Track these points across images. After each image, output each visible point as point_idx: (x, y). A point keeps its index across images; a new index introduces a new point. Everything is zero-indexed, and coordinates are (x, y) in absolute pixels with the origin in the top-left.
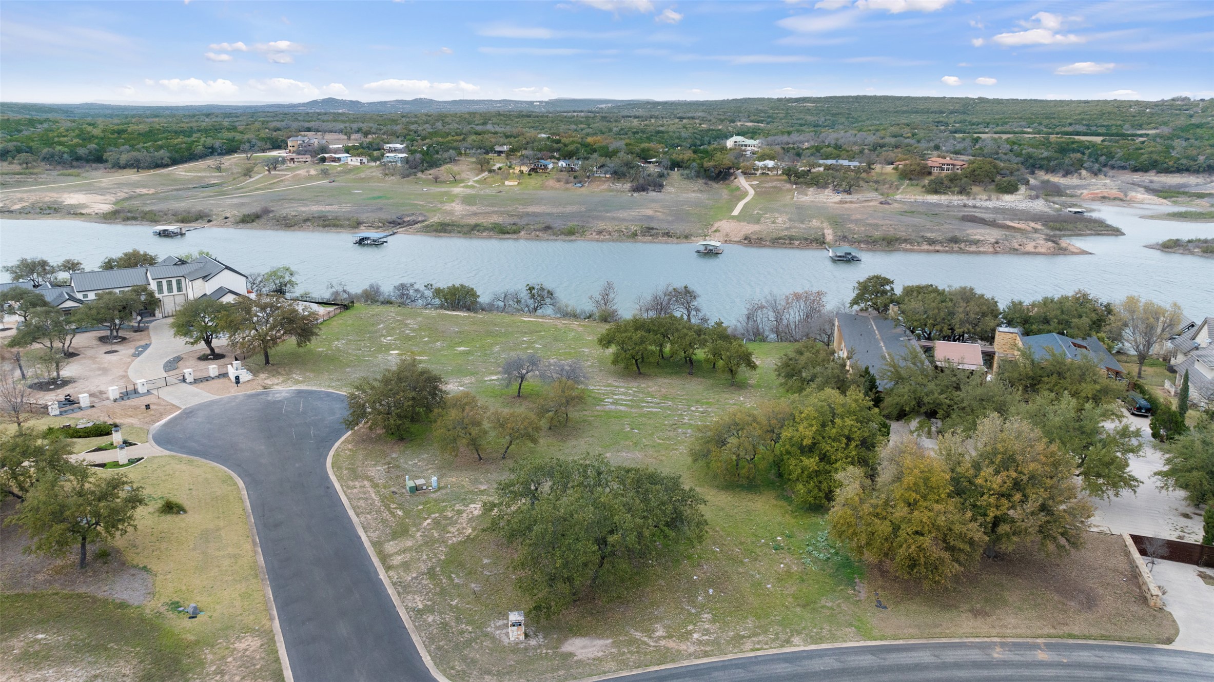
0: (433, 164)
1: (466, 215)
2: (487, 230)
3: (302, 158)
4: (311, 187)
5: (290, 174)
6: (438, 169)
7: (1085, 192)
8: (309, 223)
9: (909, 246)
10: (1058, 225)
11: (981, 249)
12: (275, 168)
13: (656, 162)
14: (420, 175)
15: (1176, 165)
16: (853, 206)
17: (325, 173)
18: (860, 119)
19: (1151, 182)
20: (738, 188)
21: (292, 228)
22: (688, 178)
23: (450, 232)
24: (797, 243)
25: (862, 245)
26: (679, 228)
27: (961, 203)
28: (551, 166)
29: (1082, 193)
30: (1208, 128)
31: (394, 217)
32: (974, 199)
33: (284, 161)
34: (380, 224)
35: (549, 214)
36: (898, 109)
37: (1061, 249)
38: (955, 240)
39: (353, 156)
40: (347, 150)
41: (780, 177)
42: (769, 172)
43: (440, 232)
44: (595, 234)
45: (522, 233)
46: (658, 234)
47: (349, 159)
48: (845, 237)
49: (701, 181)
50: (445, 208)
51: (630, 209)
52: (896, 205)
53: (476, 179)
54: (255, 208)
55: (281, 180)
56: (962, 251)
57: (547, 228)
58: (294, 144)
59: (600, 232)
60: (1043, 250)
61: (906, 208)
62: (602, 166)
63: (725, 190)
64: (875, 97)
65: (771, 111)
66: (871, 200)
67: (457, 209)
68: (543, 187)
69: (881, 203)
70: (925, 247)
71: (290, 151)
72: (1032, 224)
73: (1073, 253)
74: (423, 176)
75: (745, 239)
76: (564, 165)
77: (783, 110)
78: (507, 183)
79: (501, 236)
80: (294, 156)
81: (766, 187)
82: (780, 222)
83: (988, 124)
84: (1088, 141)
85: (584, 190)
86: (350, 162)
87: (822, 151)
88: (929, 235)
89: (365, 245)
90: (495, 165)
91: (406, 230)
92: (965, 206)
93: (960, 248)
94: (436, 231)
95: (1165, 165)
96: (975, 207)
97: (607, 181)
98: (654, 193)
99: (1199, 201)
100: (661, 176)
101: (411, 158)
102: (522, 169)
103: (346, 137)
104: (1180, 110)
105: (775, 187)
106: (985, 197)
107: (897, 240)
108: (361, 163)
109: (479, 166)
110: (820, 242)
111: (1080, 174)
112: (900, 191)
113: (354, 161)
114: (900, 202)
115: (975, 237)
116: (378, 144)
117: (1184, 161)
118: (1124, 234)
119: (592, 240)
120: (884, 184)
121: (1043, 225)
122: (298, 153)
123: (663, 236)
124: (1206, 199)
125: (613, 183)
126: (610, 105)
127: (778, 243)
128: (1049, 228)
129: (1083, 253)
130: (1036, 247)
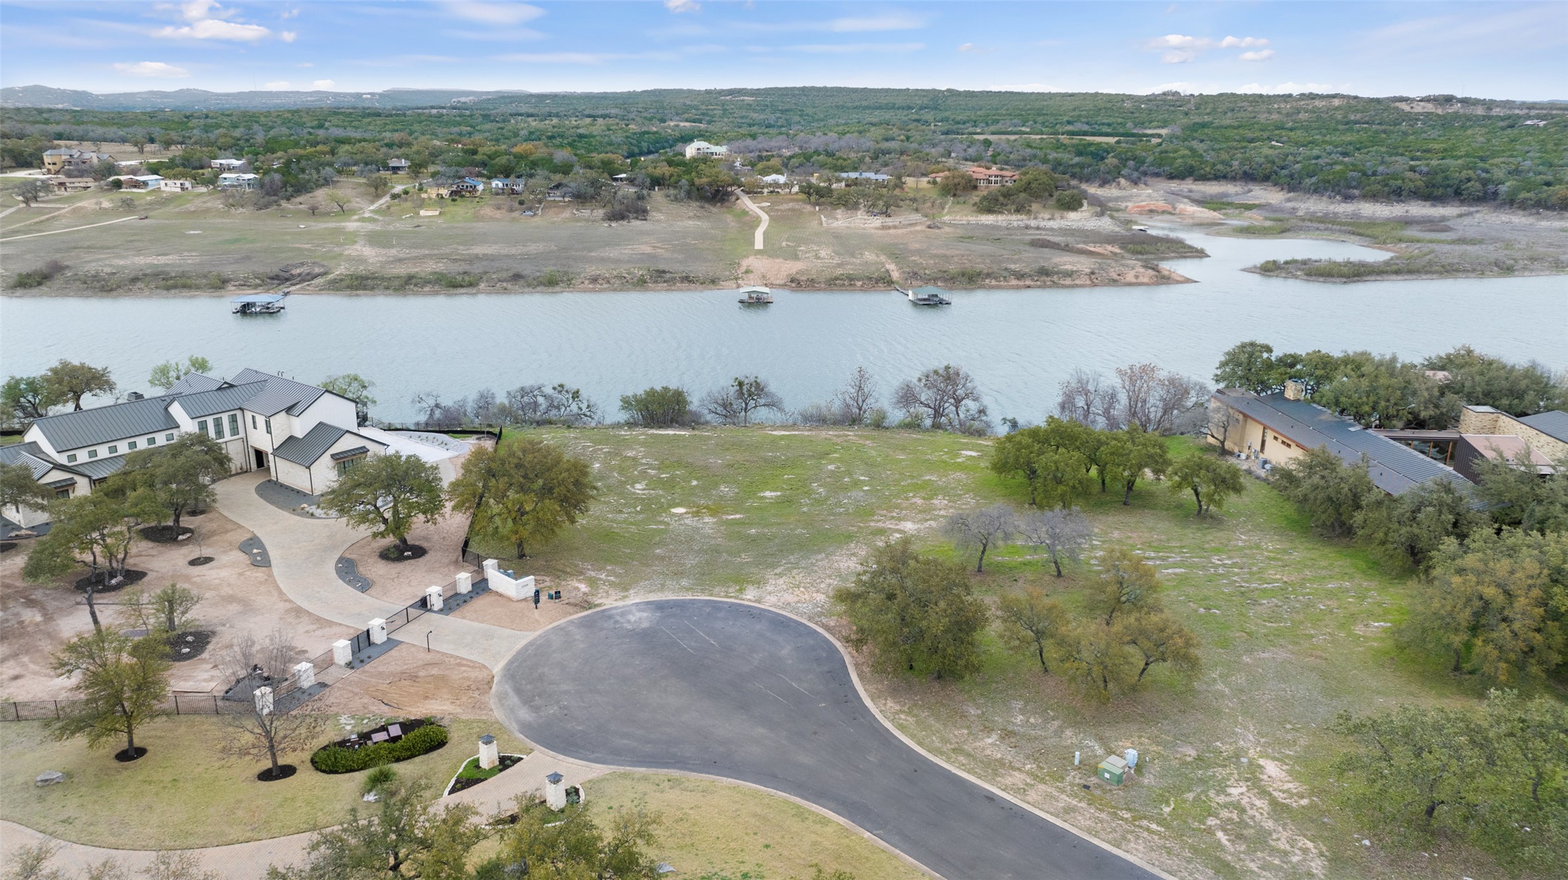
0: (301, 188)
1: (388, 262)
2: (430, 282)
3: (80, 182)
4: (110, 227)
5: (67, 208)
6: (311, 195)
7: (1130, 205)
8: (140, 285)
9: (994, 282)
10: (1139, 248)
11: (1077, 282)
12: (35, 198)
13: (626, 179)
14: (284, 204)
15: (1213, 172)
16: (900, 231)
17: (129, 205)
18: (817, 117)
19: (1190, 191)
20: (745, 213)
21: (114, 293)
22: (676, 199)
23: (373, 289)
24: (859, 284)
25: (939, 284)
26: (699, 269)
27: (1022, 224)
28: (480, 187)
29: (1127, 207)
30: (1213, 128)
31: (275, 270)
32: (1036, 218)
33: (46, 186)
34: (258, 281)
35: (507, 256)
36: (858, 104)
37: (1163, 277)
38: (1044, 272)
39: (166, 177)
40: (154, 170)
41: (796, 197)
42: (780, 190)
43: (356, 290)
44: (587, 282)
45: (482, 285)
46: (675, 279)
47: (162, 183)
48: (916, 273)
49: (695, 204)
50: (347, 253)
51: (618, 245)
52: (947, 229)
53: (372, 208)
54: (33, 264)
55: (53, 217)
56: (1055, 285)
57: (517, 277)
58: (55, 160)
59: (594, 280)
60: (1146, 280)
61: (960, 232)
62: (557, 187)
63: (728, 216)
64: (825, 89)
65: (704, 107)
66: (915, 224)
67: (371, 256)
68: (478, 218)
69: (929, 227)
70: (1014, 282)
71: (49, 171)
72: (1110, 248)
73: (1178, 282)
74: (289, 206)
75: (792, 281)
76: (500, 185)
77: (717, 105)
78: (423, 213)
79: (452, 291)
80: (62, 178)
81: (781, 210)
82: (823, 258)
83: (975, 122)
84: (1107, 144)
85: (537, 220)
86: (163, 188)
87: (812, 160)
88: (1013, 267)
89: (251, 313)
90: (393, 187)
91: (302, 288)
92: (1027, 227)
93: (1054, 282)
94: (350, 287)
95: (1202, 172)
96: (1038, 228)
97: (568, 206)
98: (638, 223)
99: (1248, 213)
100: (640, 198)
101: (267, 179)
102: (440, 192)
103: (135, 149)
104: (1173, 106)
105: (792, 210)
106: (1047, 216)
107: (979, 274)
108: (183, 189)
109: (373, 189)
110: (884, 282)
111: (1119, 184)
112: (946, 210)
113: (171, 187)
114: (950, 225)
115: (1066, 267)
116: (200, 160)
117: (1219, 167)
118: (1208, 256)
119: (585, 291)
120: (924, 202)
121: (1121, 248)
122: (69, 175)
123: (682, 282)
124: (1254, 211)
125: (577, 210)
126: (471, 98)
127: (835, 284)
128: (1128, 251)
129: (1188, 281)
130: (1137, 277)
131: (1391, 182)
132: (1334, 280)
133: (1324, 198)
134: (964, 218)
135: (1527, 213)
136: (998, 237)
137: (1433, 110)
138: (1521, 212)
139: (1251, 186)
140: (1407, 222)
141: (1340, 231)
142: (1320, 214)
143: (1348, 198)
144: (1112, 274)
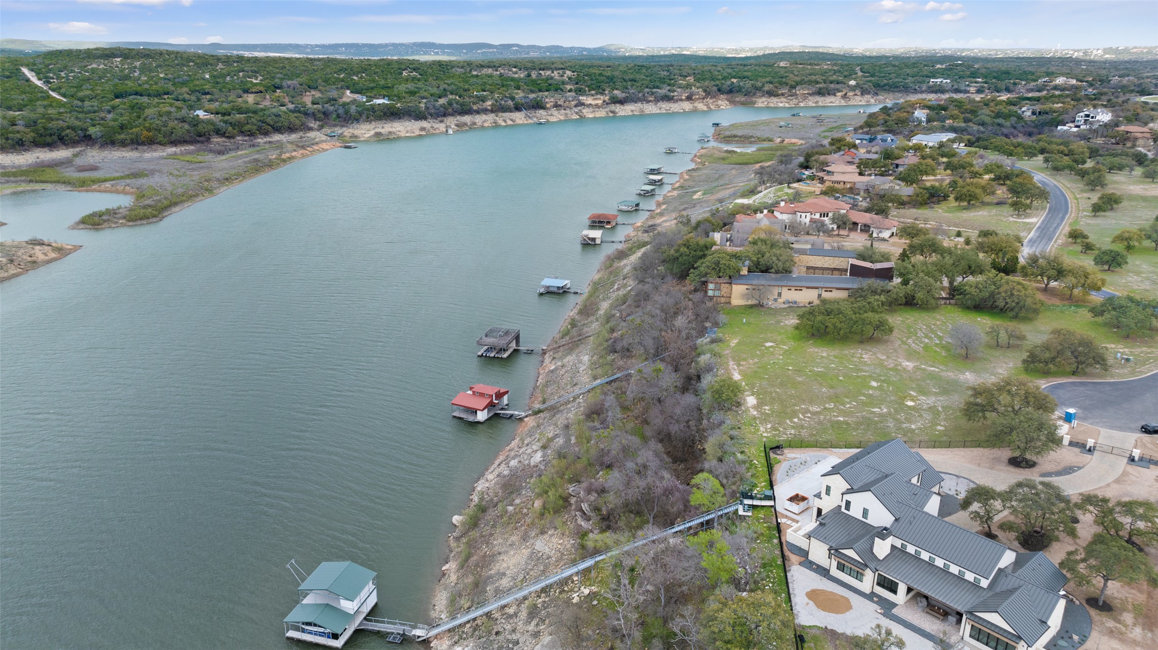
37: (59, 249)
60: (54, 255)
73: (72, 250)
130: (45, 254)
135: (128, 148)
144: (24, 257)
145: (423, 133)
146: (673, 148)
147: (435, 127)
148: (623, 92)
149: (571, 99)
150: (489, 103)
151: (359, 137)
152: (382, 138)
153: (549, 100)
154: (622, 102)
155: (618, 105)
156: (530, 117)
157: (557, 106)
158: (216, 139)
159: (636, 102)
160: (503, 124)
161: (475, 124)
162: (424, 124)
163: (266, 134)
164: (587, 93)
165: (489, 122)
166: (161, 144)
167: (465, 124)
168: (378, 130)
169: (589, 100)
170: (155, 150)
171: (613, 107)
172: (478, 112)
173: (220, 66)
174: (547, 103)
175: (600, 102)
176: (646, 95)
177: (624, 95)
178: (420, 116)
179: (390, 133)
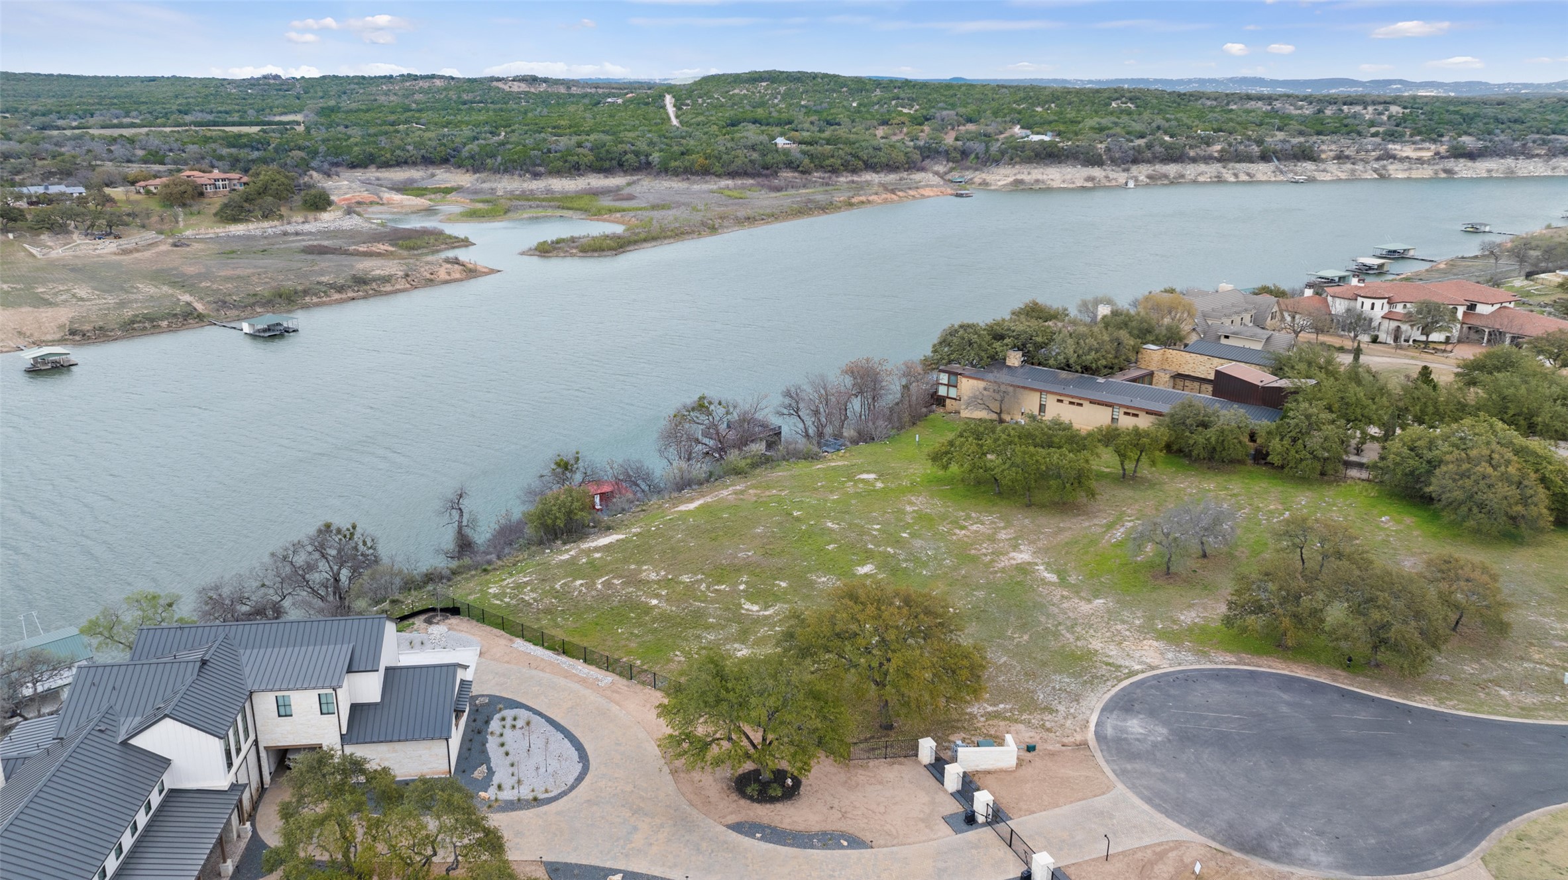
9: (315, 300)
10: (410, 243)
11: (398, 287)
16: (149, 254)
24: (165, 323)
27: (278, 231)
30: (344, 112)
32: (289, 223)
37: (471, 271)
38: (361, 281)
48: (223, 302)
52: (197, 246)
56: (378, 294)
60: (458, 276)
66: (157, 244)
69: (175, 245)
70: (337, 296)
72: (382, 246)
73: (486, 274)
75: (72, 333)
82: (90, 299)
88: (323, 279)
92: (285, 234)
93: (375, 290)
96: (297, 234)
99: (450, 197)
106: (300, 219)
107: (294, 292)
110: (193, 317)
112: (182, 224)
114: (197, 240)
115: (377, 272)
118: (474, 243)
120: (149, 216)
121: (392, 245)
127: (134, 329)
128: (401, 247)
129: (492, 271)
130: (449, 274)
131: (570, 158)
132: (605, 253)
133: (516, 177)
134: (210, 231)
135: (680, 178)
136: (261, 248)
137: (528, 89)
138: (675, 178)
139: (431, 170)
140: (596, 193)
141: (551, 207)
142: (518, 193)
143: (536, 176)
144: (425, 273)
145: (1090, 184)
146: (1481, 224)
147: (1111, 177)
148: (1479, 139)
149: (1370, 147)
150: (1218, 147)
151: (991, 185)
152: (1023, 187)
153: (1327, 147)
154: (1472, 156)
155: (1462, 160)
156: (1281, 172)
157: (1341, 158)
158: (787, 174)
159: (1503, 156)
160: (1232, 179)
161: (1182, 176)
162: (1096, 172)
163: (854, 171)
164: (1407, 138)
165: (1208, 176)
166: (716, 176)
167: (1166, 176)
168: (1019, 177)
169: (1408, 151)
170: (706, 182)
171: (1451, 164)
172: (1194, 160)
173: (878, 92)
174: (1323, 151)
175: (1427, 154)
176: (1531, 144)
177: (1480, 144)
178: (1092, 160)
179: (1037, 181)
